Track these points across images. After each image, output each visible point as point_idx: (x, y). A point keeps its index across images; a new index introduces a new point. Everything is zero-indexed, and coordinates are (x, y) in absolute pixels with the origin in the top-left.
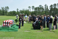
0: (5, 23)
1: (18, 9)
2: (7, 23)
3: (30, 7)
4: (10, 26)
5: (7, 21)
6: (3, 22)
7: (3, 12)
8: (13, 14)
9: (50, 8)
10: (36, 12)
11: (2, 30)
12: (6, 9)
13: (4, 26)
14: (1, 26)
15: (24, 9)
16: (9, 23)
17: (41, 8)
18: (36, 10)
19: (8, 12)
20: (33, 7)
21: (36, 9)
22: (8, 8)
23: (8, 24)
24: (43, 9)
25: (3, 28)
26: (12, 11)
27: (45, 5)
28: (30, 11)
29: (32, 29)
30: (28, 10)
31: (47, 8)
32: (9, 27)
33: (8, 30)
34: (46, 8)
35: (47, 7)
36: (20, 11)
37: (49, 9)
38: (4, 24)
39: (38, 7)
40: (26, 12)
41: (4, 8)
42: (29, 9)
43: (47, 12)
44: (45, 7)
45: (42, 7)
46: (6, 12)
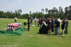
0: (10, 26)
1: (30, 12)
3: (43, 10)
4: (14, 30)
5: (11, 25)
6: (8, 25)
8: (26, 17)
10: (50, 14)
11: (6, 33)
12: (19, 12)
14: (5, 29)
15: (37, 12)
16: (14, 26)
17: (55, 10)
19: (21, 15)
20: (47, 9)
21: (50, 11)
22: (21, 11)
25: (7, 32)
26: (25, 14)
27: (60, 8)
28: (43, 14)
29: (38, 33)
33: (12, 34)
34: (61, 11)
36: (33, 14)
37: (64, 12)
39: (52, 10)
40: (39, 14)
42: (42, 11)
43: (62, 15)
44: (60, 10)
45: (57, 9)
46: (19, 15)
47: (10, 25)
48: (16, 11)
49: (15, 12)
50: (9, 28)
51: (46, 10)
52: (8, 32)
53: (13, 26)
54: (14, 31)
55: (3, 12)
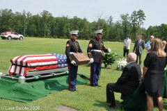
0: (16, 64)
2: (21, 65)
4: (23, 78)
6: (11, 61)
7: (126, 31)
16: (26, 66)
22: (141, 14)
32: (18, 80)
41: (130, 16)
46: (135, 29)
47: (16, 61)
48: (124, 17)
49: (122, 20)
53: (24, 65)
54: (23, 82)
55: (85, 20)
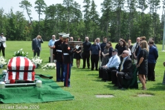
2: (26, 70)
3: (26, 4)
4: (40, 81)
5: (22, 65)
6: (10, 67)
9: (103, 11)
13: (12, 81)
14: (3, 83)
16: (33, 71)
18: (52, 16)
20: (40, 3)
23: (30, 75)
24: (78, 13)
30: (19, 15)
31: (93, 9)
32: (35, 85)
34: (89, 10)
35: (93, 5)
38: (10, 75)
39: (60, 6)
44: (87, 6)
45: (76, 4)
50: (14, 78)
51: (39, 8)
52: (18, 92)
53: (30, 69)
